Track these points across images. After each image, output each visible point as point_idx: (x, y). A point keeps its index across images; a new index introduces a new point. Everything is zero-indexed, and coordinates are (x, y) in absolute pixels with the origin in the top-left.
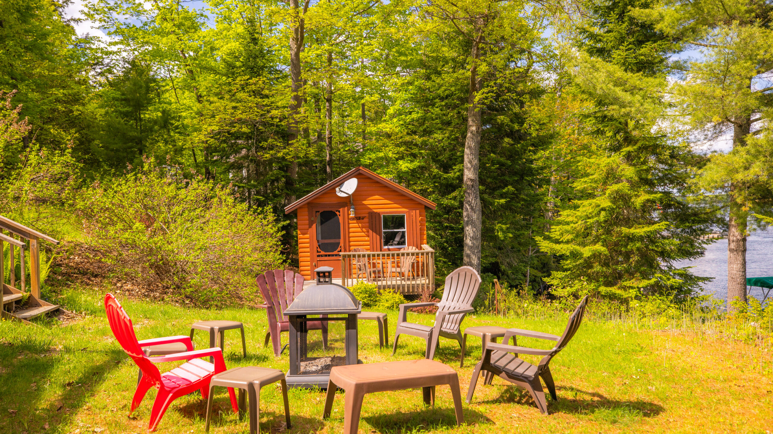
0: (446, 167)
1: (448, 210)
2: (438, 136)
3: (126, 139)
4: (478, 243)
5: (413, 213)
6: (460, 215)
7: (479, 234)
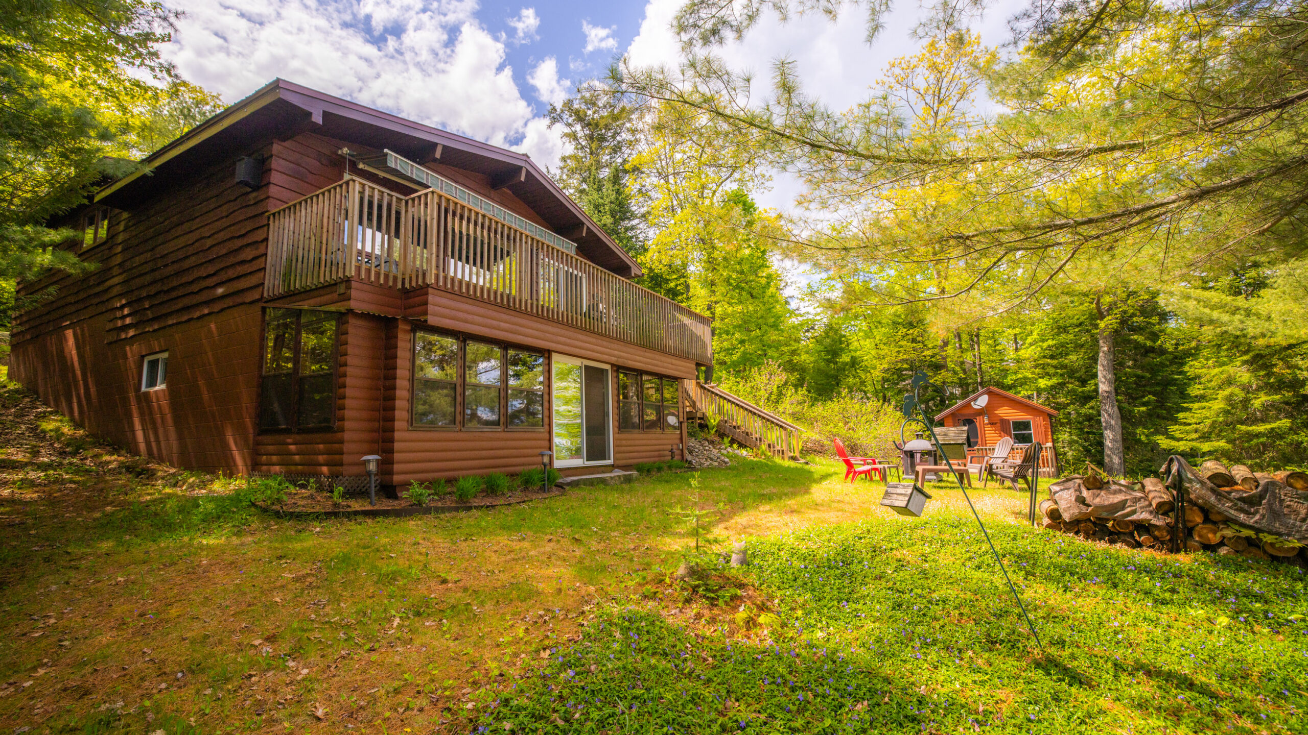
0: (1084, 382)
1: (1089, 418)
2: (1073, 357)
3: (828, 376)
4: (1119, 445)
5: (1037, 419)
6: (1099, 422)
7: (1119, 437)
